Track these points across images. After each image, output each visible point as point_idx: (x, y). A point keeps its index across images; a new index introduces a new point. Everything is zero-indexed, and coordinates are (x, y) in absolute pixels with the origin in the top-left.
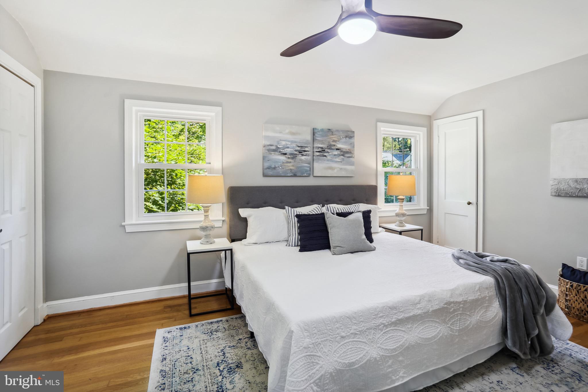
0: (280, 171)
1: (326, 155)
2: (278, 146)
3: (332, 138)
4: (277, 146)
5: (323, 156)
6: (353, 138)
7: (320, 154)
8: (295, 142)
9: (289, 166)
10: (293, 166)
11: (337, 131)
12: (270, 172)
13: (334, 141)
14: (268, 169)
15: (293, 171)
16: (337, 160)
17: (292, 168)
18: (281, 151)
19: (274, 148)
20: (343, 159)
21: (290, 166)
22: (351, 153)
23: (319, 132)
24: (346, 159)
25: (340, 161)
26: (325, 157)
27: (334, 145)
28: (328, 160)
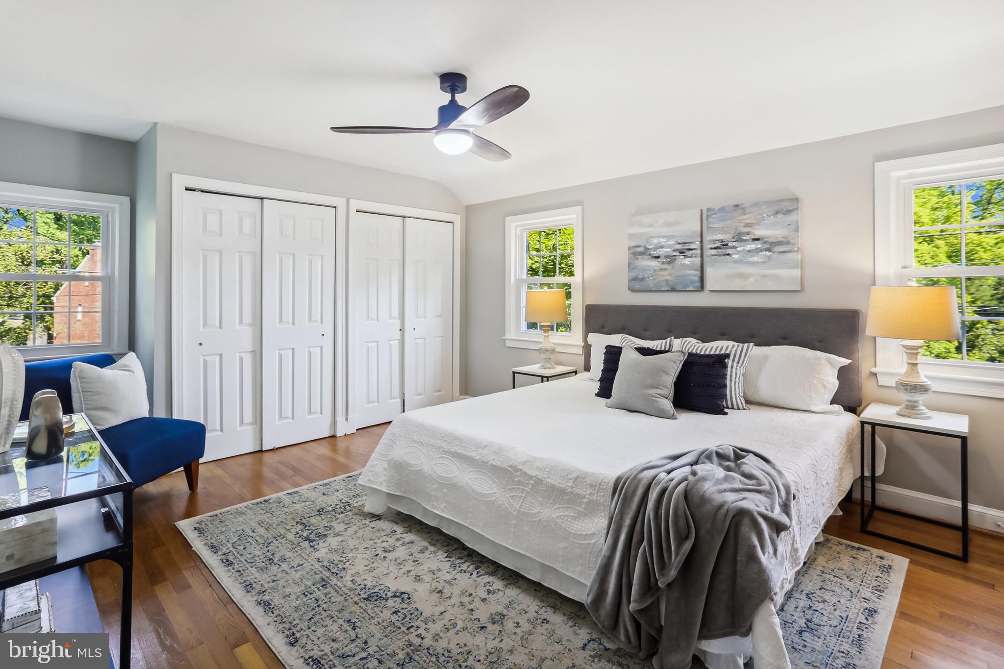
0: (651, 283)
1: (730, 253)
2: (648, 247)
3: (744, 220)
4: (645, 247)
5: (724, 255)
6: (794, 213)
7: (718, 252)
8: (673, 237)
9: (663, 276)
10: (670, 275)
11: (756, 204)
12: (637, 286)
13: (748, 225)
14: (634, 280)
15: (670, 283)
16: (755, 259)
17: (668, 278)
18: (652, 253)
19: (641, 249)
20: (769, 257)
21: (666, 276)
22: (788, 243)
23: (716, 214)
24: (775, 256)
25: (762, 260)
26: (728, 257)
27: (748, 233)
28: (735, 262)
